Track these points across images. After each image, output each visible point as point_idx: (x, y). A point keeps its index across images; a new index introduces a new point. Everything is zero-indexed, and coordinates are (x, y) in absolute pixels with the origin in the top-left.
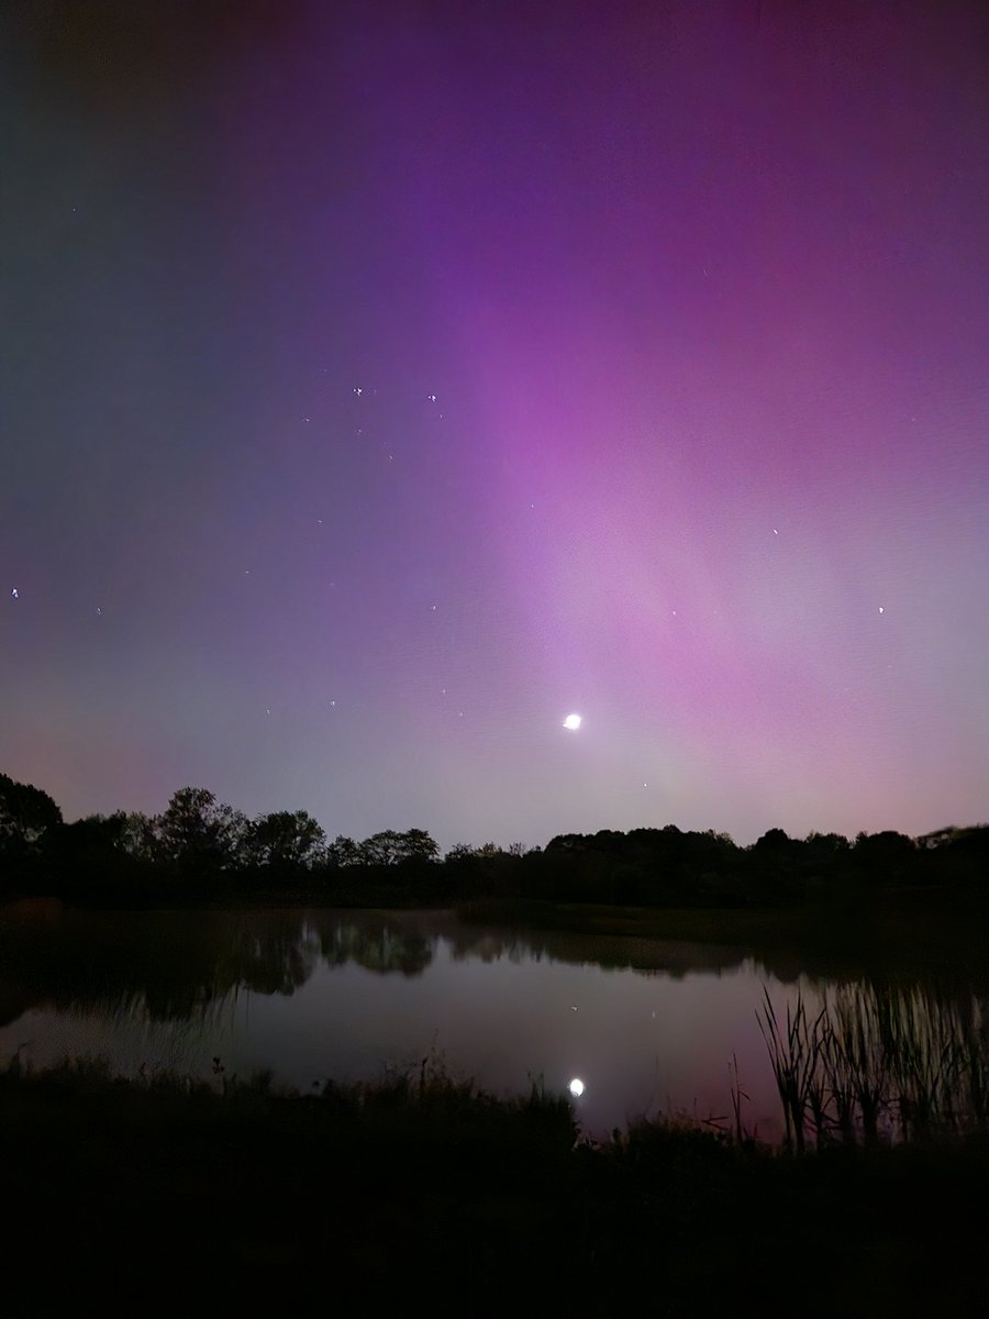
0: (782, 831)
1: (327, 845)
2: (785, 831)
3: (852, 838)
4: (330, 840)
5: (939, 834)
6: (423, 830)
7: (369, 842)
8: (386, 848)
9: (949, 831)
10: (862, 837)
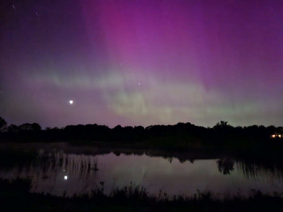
0: (120, 125)
1: (8, 126)
2: (121, 126)
3: (133, 127)
4: (9, 125)
5: (150, 126)
6: (37, 123)
7: (21, 126)
8: (26, 128)
9: (151, 126)
10: (135, 127)
